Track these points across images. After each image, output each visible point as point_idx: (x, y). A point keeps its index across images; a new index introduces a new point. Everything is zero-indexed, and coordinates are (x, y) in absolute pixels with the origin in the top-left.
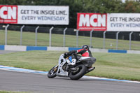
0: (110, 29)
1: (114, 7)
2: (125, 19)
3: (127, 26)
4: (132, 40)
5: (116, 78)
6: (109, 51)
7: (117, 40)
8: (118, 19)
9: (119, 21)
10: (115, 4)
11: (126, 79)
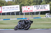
0: (3, 12)
1: (4, 4)
2: (8, 8)
3: (9, 10)
4: (12, 15)
5: (7, 29)
6: (4, 20)
7: (6, 15)
8: (6, 8)
9: (6, 9)
10: (4, 3)
11: (11, 29)
